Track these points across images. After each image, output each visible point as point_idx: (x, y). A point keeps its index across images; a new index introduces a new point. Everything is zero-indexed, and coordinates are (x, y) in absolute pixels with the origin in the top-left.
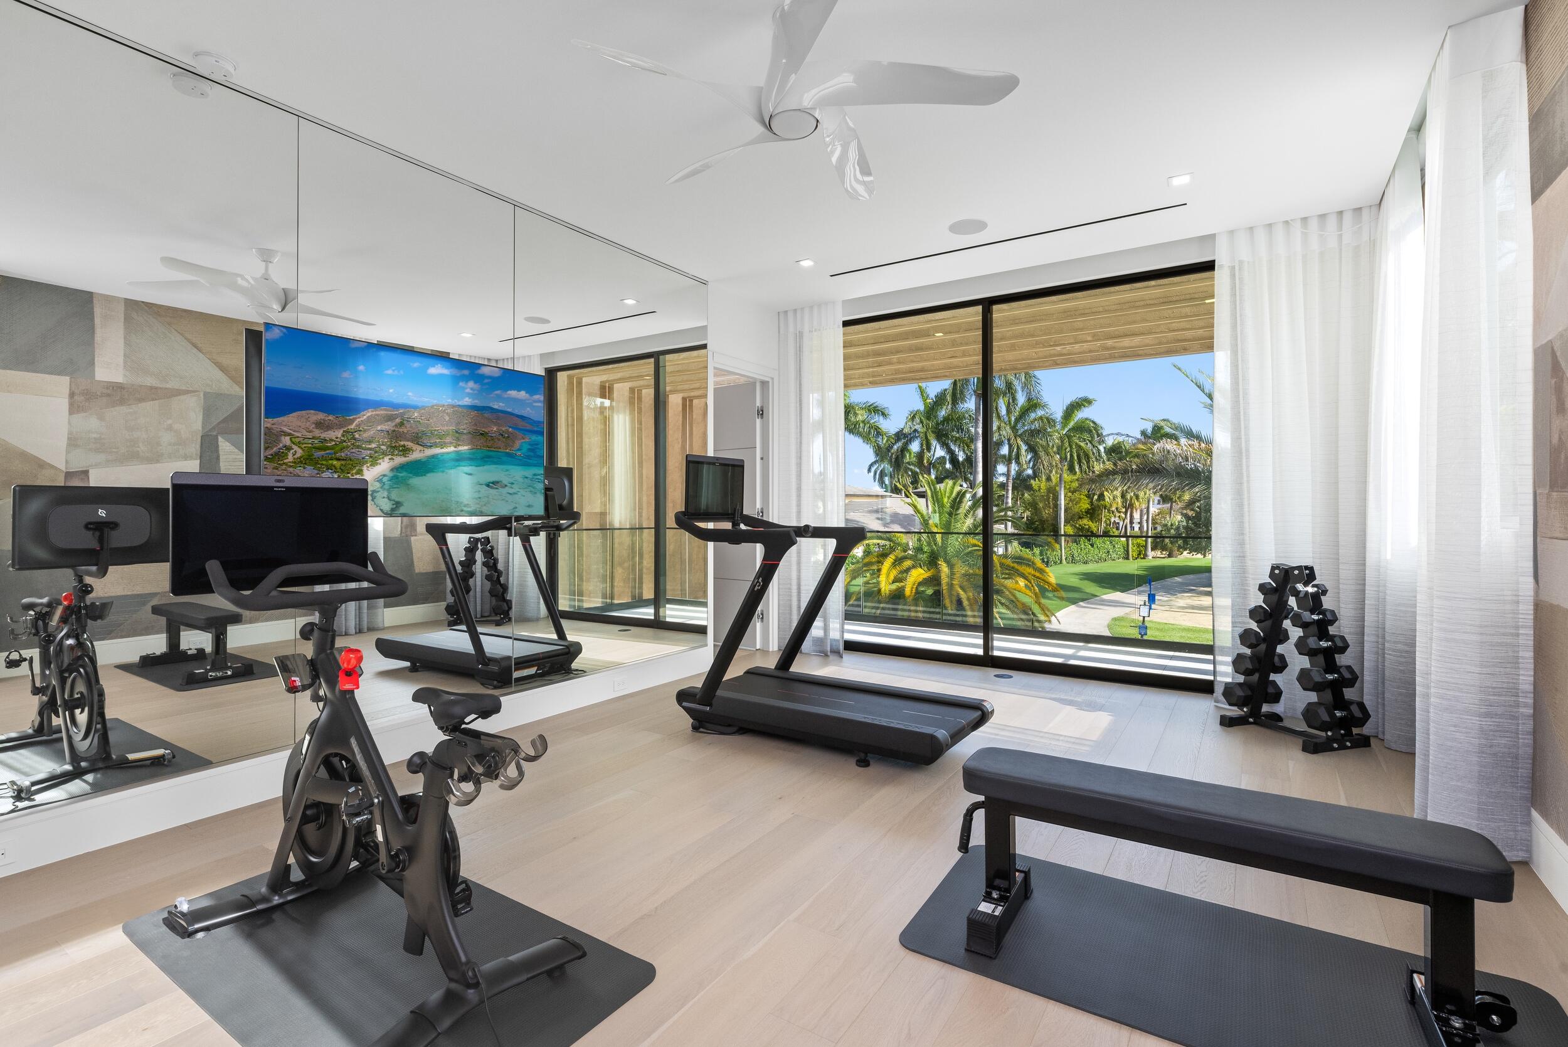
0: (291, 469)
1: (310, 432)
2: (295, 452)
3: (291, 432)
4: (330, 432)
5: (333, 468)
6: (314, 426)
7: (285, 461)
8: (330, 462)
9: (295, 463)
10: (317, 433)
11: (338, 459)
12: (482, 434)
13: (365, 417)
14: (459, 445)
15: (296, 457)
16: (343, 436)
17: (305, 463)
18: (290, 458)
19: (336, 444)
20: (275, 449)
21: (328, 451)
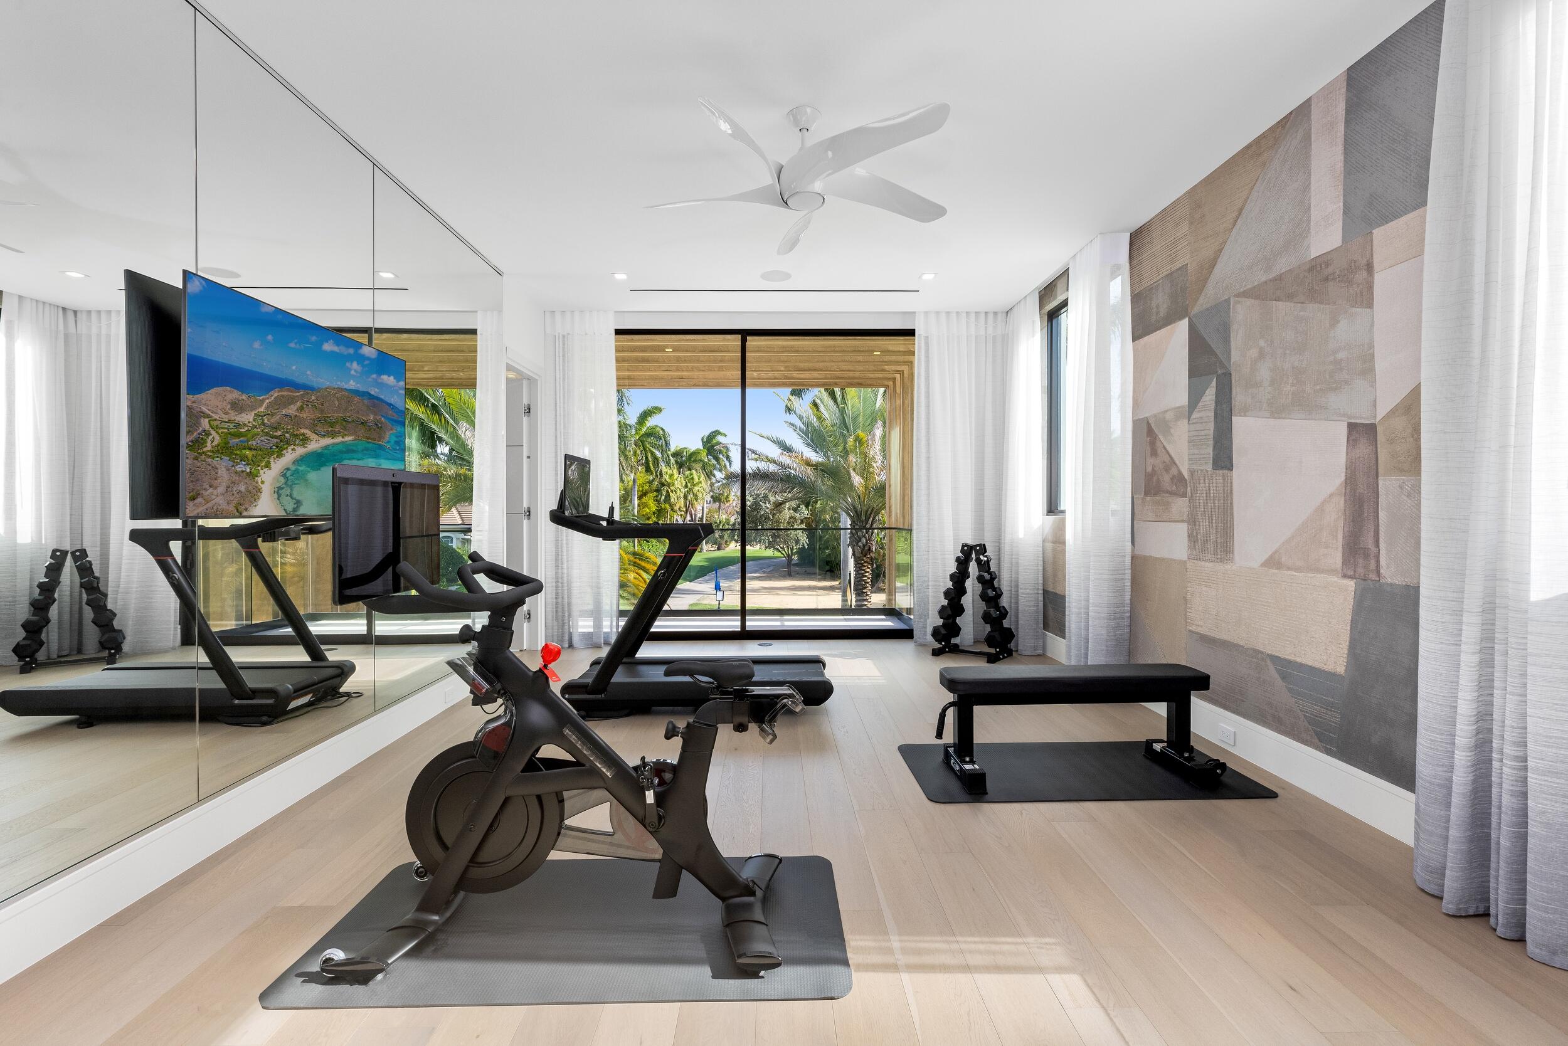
0: (210, 460)
1: (226, 413)
2: (213, 438)
3: (210, 413)
4: (243, 415)
5: (246, 459)
6: (229, 406)
7: (205, 449)
8: (244, 451)
9: (213, 452)
10: (232, 415)
11: (250, 449)
12: (362, 423)
13: (273, 398)
14: (346, 435)
15: (214, 444)
16: (254, 420)
17: (222, 453)
18: (209, 447)
19: (248, 430)
20: (195, 434)
21: (242, 439)
